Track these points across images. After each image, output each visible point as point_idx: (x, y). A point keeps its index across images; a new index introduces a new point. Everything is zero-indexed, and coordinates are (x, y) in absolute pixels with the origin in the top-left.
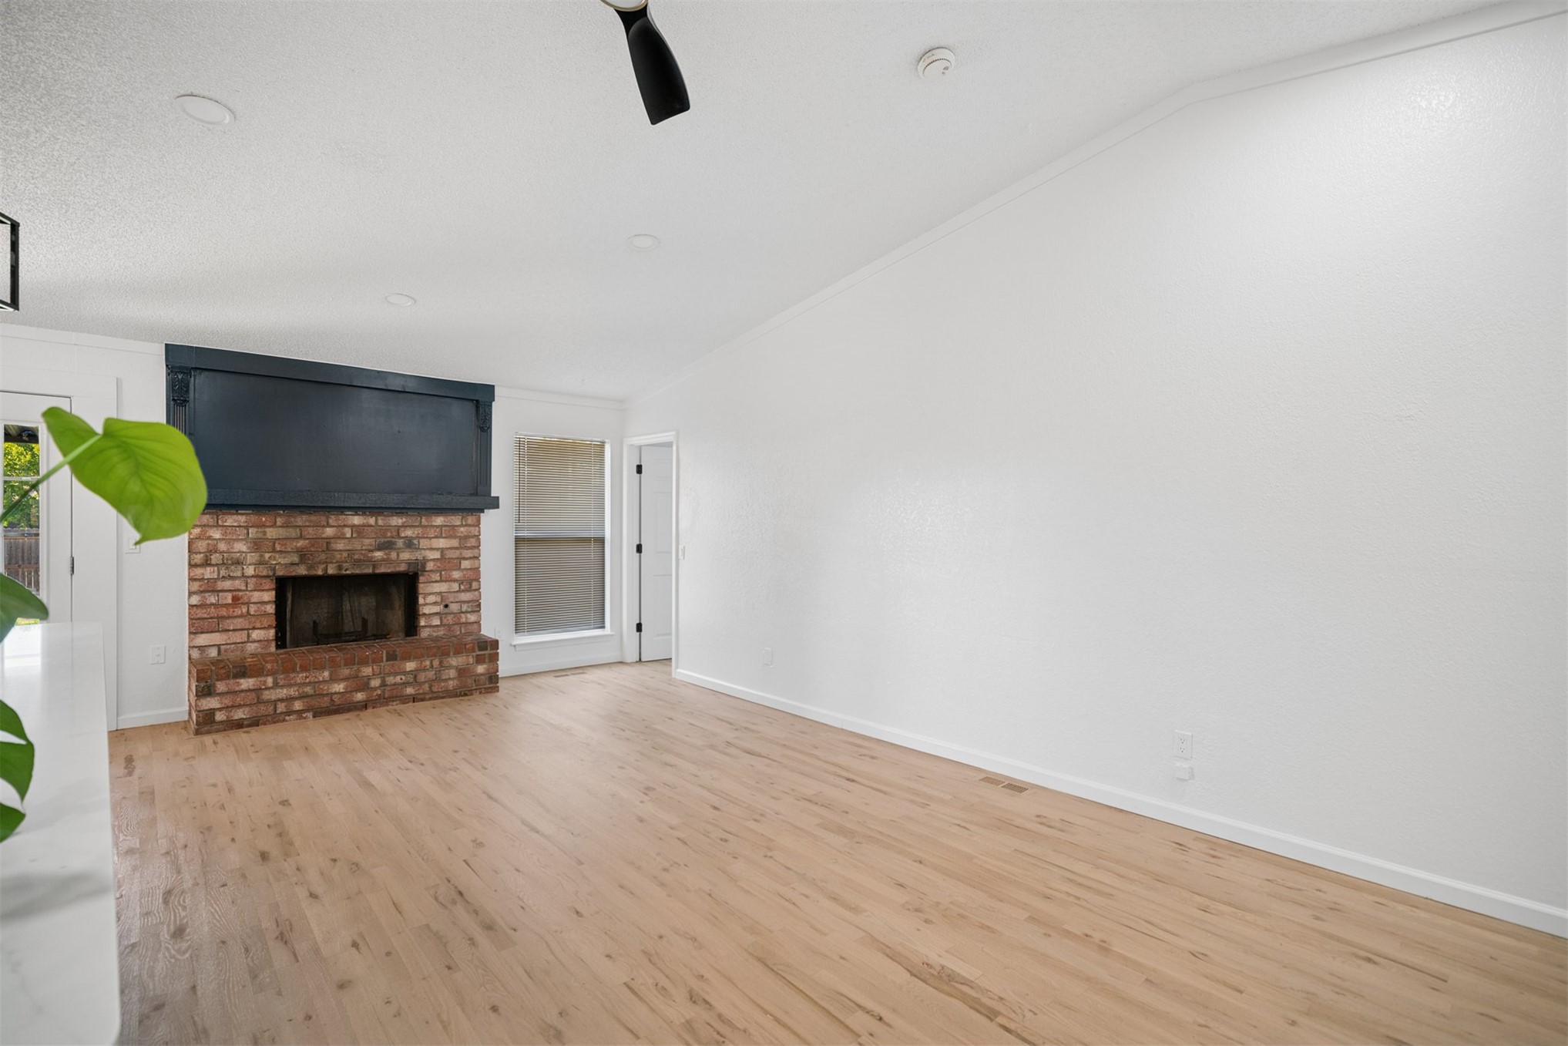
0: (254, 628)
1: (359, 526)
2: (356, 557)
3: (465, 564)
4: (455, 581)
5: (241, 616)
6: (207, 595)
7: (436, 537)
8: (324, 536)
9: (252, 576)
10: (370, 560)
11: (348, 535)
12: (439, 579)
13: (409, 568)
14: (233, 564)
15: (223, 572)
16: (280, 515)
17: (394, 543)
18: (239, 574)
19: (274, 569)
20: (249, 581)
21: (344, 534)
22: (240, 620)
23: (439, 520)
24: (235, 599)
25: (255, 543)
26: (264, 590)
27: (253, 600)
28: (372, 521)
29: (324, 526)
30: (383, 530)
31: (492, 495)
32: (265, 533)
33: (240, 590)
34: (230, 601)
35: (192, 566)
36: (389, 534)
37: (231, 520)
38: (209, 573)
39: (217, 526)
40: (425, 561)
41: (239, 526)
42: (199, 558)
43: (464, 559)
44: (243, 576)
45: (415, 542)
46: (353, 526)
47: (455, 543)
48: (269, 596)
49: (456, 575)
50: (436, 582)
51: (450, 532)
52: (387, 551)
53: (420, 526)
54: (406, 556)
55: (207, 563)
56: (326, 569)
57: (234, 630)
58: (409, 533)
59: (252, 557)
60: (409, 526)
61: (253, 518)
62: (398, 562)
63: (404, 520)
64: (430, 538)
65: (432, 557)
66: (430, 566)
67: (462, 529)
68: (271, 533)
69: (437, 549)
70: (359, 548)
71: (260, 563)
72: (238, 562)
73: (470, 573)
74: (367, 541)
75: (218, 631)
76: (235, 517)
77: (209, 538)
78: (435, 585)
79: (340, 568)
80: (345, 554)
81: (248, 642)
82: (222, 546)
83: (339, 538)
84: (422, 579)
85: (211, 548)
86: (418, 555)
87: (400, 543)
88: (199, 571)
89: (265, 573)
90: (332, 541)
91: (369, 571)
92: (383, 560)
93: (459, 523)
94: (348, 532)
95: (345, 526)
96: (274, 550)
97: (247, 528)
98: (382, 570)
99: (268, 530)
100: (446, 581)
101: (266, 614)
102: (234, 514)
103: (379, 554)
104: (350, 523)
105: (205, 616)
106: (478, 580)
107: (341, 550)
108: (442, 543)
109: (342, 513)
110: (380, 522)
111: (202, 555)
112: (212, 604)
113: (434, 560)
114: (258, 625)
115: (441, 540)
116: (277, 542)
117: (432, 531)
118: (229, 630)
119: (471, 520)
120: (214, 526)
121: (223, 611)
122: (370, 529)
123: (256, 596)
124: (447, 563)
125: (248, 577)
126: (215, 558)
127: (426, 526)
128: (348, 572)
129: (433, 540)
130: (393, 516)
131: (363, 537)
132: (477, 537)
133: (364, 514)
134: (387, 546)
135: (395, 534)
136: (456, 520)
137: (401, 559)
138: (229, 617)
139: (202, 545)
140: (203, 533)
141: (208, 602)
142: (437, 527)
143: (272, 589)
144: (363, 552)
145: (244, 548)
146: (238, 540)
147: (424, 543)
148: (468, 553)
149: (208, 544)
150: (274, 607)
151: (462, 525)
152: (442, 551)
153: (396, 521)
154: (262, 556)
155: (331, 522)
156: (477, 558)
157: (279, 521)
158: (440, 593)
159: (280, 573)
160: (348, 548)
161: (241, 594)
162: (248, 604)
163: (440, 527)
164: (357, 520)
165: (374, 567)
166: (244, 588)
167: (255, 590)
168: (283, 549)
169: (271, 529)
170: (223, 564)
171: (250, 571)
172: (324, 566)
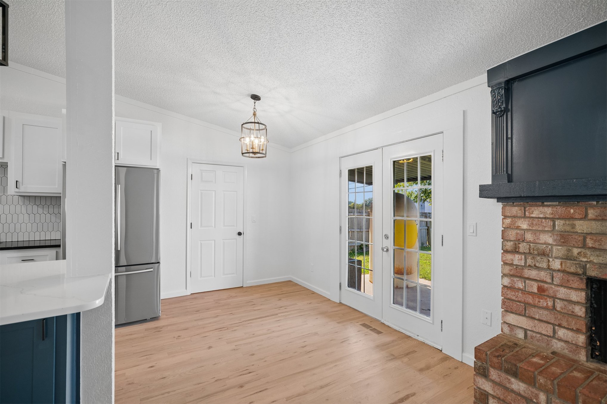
0: (560, 326)
5: (546, 308)
6: (515, 279)
9: (559, 270)
14: (539, 255)
15: (529, 261)
16: (592, 207)
18: (545, 265)
19: (584, 268)
20: (555, 274)
22: (546, 312)
24: (541, 290)
25: (562, 236)
26: (572, 288)
27: (559, 296)
32: (573, 226)
33: (545, 282)
34: (535, 290)
35: (506, 251)
37: (537, 212)
38: (517, 259)
39: (525, 217)
41: (545, 218)
42: (509, 245)
44: (549, 268)
48: (579, 296)
55: (515, 251)
57: (539, 320)
59: (558, 251)
61: (560, 210)
68: (581, 226)
71: (568, 257)
72: (543, 254)
75: (524, 316)
76: (541, 208)
77: (518, 228)
81: (553, 337)
82: (529, 237)
85: (519, 237)
88: (509, 257)
89: (572, 270)
96: (584, 246)
97: (553, 220)
99: (578, 223)
101: (573, 315)
102: (540, 206)
105: (514, 298)
111: (512, 243)
112: (519, 289)
114: (565, 324)
116: (589, 237)
118: (534, 319)
120: (520, 217)
121: (530, 299)
123: (562, 292)
125: (554, 270)
126: (523, 247)
138: (535, 306)
139: (512, 234)
140: (513, 223)
141: (516, 286)
143: (582, 290)
145: (550, 241)
146: (544, 231)
149: (517, 234)
150: (584, 310)
154: (569, 251)
157: (591, 213)
159: (593, 273)
161: (546, 286)
162: (554, 298)
166: (549, 281)
167: (562, 286)
168: (597, 245)
169: (581, 222)
170: (530, 253)
171: (556, 264)
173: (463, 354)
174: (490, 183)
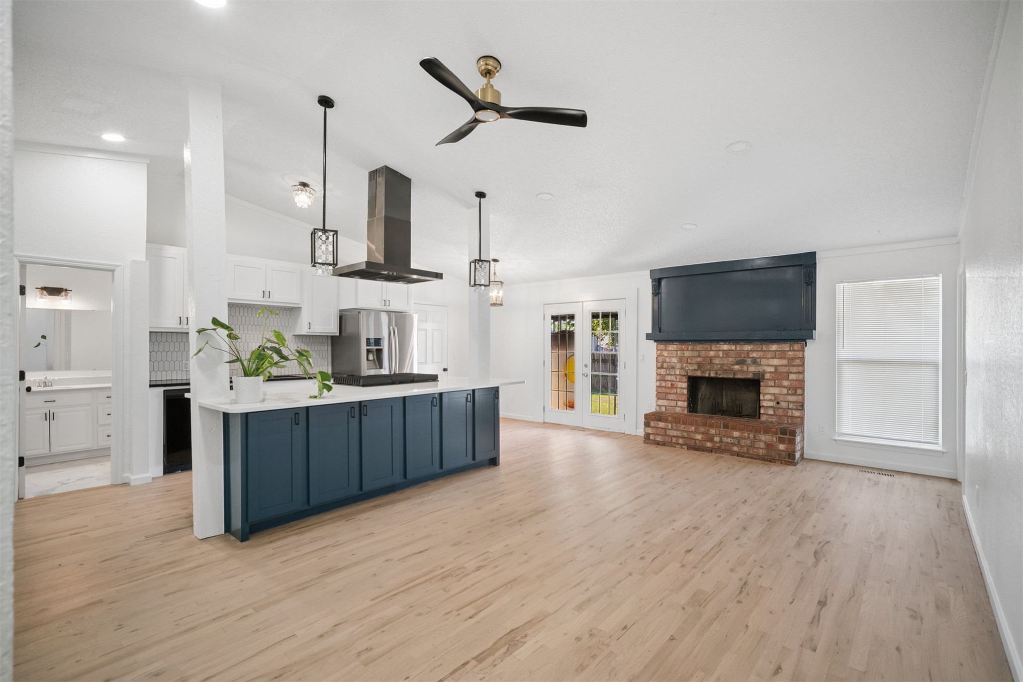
0: (679, 400)
1: (726, 350)
2: (725, 368)
3: (792, 377)
4: (785, 387)
5: (674, 394)
6: (662, 382)
7: (772, 358)
8: (709, 356)
9: (679, 375)
10: (732, 370)
11: (721, 356)
12: (773, 385)
13: (754, 377)
14: (671, 368)
15: (668, 372)
16: (690, 345)
17: (746, 361)
18: (673, 373)
19: (687, 372)
20: (677, 377)
21: (719, 355)
22: (674, 395)
23: (774, 347)
24: (672, 385)
25: (680, 359)
26: (683, 382)
27: (679, 386)
28: (733, 347)
29: (709, 351)
30: (740, 353)
32: (684, 354)
33: (674, 381)
34: (670, 386)
35: (658, 368)
36: (743, 355)
38: (663, 372)
39: (666, 350)
40: (764, 373)
41: (674, 350)
43: (792, 373)
44: (675, 374)
45: (758, 360)
46: (723, 351)
47: (785, 362)
48: (685, 385)
49: (786, 383)
50: (772, 386)
51: (782, 355)
52: (741, 366)
53: (762, 350)
54: (752, 369)
55: (662, 367)
56: (710, 374)
57: (671, 400)
58: (755, 355)
59: (678, 366)
60: (755, 351)
61: (679, 346)
62: (748, 372)
63: (752, 347)
64: (768, 358)
65: (769, 371)
66: (767, 376)
67: (790, 353)
68: (687, 354)
69: (773, 366)
70: (726, 363)
71: (682, 368)
72: (673, 368)
73: (795, 382)
74: (730, 359)
75: (665, 399)
76: (672, 346)
77: (663, 356)
78: (771, 388)
79: (716, 373)
80: (719, 366)
81: (676, 406)
82: (668, 360)
83: (717, 357)
84: (762, 384)
85: (664, 360)
86: (760, 369)
87: (749, 361)
88: (659, 370)
89: (683, 374)
90: (713, 358)
91: (731, 376)
92: (739, 371)
93: (788, 349)
94: (721, 354)
95: (719, 350)
96: (687, 363)
97: (677, 351)
98: (739, 376)
99: (685, 352)
100: (778, 387)
101: (683, 394)
102: (671, 344)
103: (737, 367)
104: (722, 349)
105: (661, 391)
106: (803, 388)
107: (717, 364)
108: (776, 362)
109: (718, 344)
110: (738, 348)
111: (660, 364)
112: (664, 386)
113: (770, 372)
114: (680, 399)
115: (775, 360)
116: (689, 358)
117: (770, 354)
118: (669, 400)
119: (797, 346)
120: (664, 350)
121: (668, 391)
122: (732, 352)
123: (680, 385)
124: (779, 375)
125: (677, 375)
126: (665, 365)
127: (765, 351)
128: (721, 376)
129: (770, 360)
130: (745, 345)
131: (729, 357)
132: (803, 359)
133: (729, 344)
134: (741, 362)
135: (746, 355)
136: (786, 347)
137: (750, 371)
138: (669, 394)
139: (660, 359)
140: (661, 353)
141: (662, 385)
142: (773, 351)
143: (686, 382)
144: (729, 365)
145: (676, 361)
146: (673, 357)
147: (764, 361)
148: (794, 370)
149: (663, 358)
150: (687, 391)
151: (790, 350)
152: (776, 367)
153: (747, 347)
154: (682, 365)
155: (713, 348)
156: (802, 373)
157: (690, 348)
158: (774, 394)
159: (689, 374)
160: (720, 363)
161: (674, 383)
162: (677, 388)
163: (775, 351)
164: (725, 347)
165: (734, 374)
166: (675, 380)
167: (679, 382)
168: (691, 362)
169: (686, 352)
170: (668, 368)
171: (678, 372)
172: (708, 372)
173: (637, 431)
174: (651, 332)
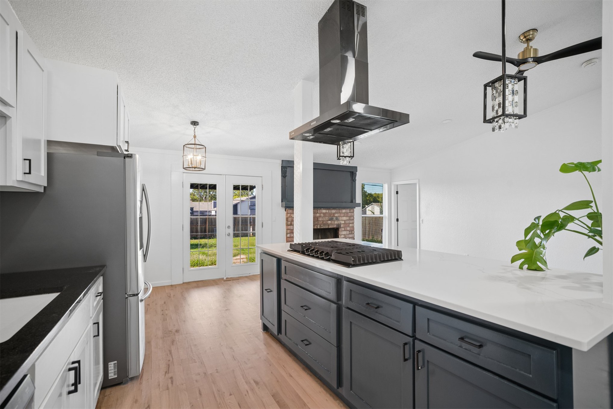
1: (324, 213)
2: (324, 223)
3: (351, 225)
4: (348, 231)
6: (291, 234)
7: (343, 216)
8: (317, 216)
10: (327, 224)
11: (322, 216)
12: (344, 230)
13: (337, 226)
17: (333, 218)
21: (321, 215)
23: (344, 211)
28: (328, 211)
29: (316, 213)
30: (330, 214)
31: (357, 202)
36: (332, 216)
40: (340, 224)
42: (289, 223)
43: (350, 223)
45: (338, 218)
46: (323, 213)
47: (348, 218)
49: (348, 229)
50: (343, 231)
51: (346, 215)
52: (331, 221)
53: (339, 213)
54: (336, 222)
56: (317, 227)
58: (336, 215)
60: (337, 213)
62: (334, 224)
63: (335, 211)
64: (342, 217)
65: (342, 223)
66: (342, 226)
67: (350, 214)
69: (343, 220)
70: (325, 220)
73: (352, 228)
74: (327, 218)
78: (343, 232)
79: (320, 226)
80: (322, 222)
83: (320, 217)
84: (340, 230)
86: (339, 222)
87: (334, 218)
90: (318, 218)
91: (327, 227)
92: (331, 224)
93: (349, 212)
94: (322, 214)
95: (321, 213)
98: (330, 227)
100: (346, 231)
103: (329, 222)
104: (322, 212)
105: (291, 240)
106: (353, 230)
107: (320, 221)
108: (345, 218)
109: (321, 209)
110: (330, 212)
113: (343, 224)
115: (345, 217)
117: (342, 214)
119: (352, 211)
122: (327, 214)
124: (346, 225)
127: (341, 213)
128: (322, 228)
129: (343, 217)
130: (332, 210)
131: (325, 217)
132: (353, 216)
133: (326, 209)
134: (331, 219)
135: (333, 215)
136: (348, 211)
140: (290, 215)
141: (291, 236)
142: (343, 213)
144: (326, 221)
147: (340, 218)
148: (351, 222)
149: (291, 219)
151: (350, 213)
152: (345, 221)
153: (334, 211)
155: (318, 212)
156: (353, 223)
158: (344, 235)
160: (322, 220)
163: (344, 213)
164: (324, 211)
165: (328, 226)
172: (316, 226)
